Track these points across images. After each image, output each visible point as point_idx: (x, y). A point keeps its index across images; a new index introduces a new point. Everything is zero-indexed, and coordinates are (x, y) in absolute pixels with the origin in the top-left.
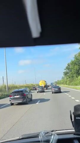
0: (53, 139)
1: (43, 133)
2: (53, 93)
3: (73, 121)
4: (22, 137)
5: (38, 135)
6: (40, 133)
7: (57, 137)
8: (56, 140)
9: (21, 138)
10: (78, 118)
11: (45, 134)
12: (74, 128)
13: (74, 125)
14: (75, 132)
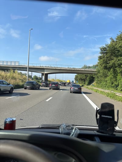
0: (74, 133)
1: (65, 126)
2: (71, 92)
3: (98, 119)
4: (42, 127)
5: (59, 127)
6: (61, 125)
7: (79, 132)
8: (77, 134)
9: (40, 127)
10: (104, 116)
11: (66, 127)
12: (97, 126)
13: (98, 122)
14: (98, 130)
